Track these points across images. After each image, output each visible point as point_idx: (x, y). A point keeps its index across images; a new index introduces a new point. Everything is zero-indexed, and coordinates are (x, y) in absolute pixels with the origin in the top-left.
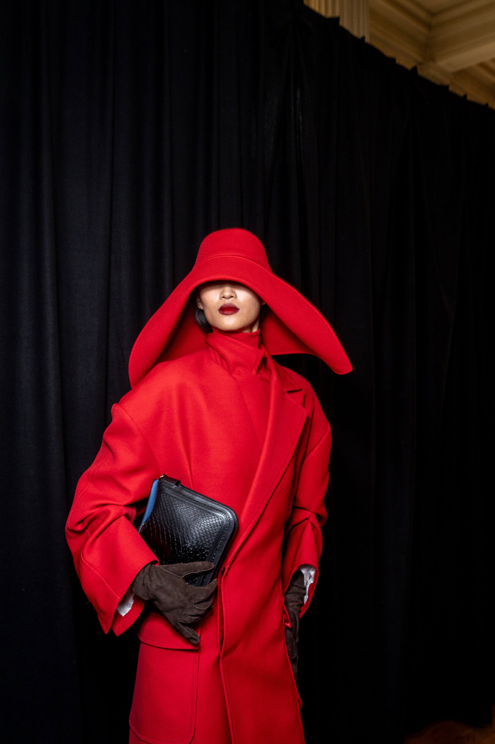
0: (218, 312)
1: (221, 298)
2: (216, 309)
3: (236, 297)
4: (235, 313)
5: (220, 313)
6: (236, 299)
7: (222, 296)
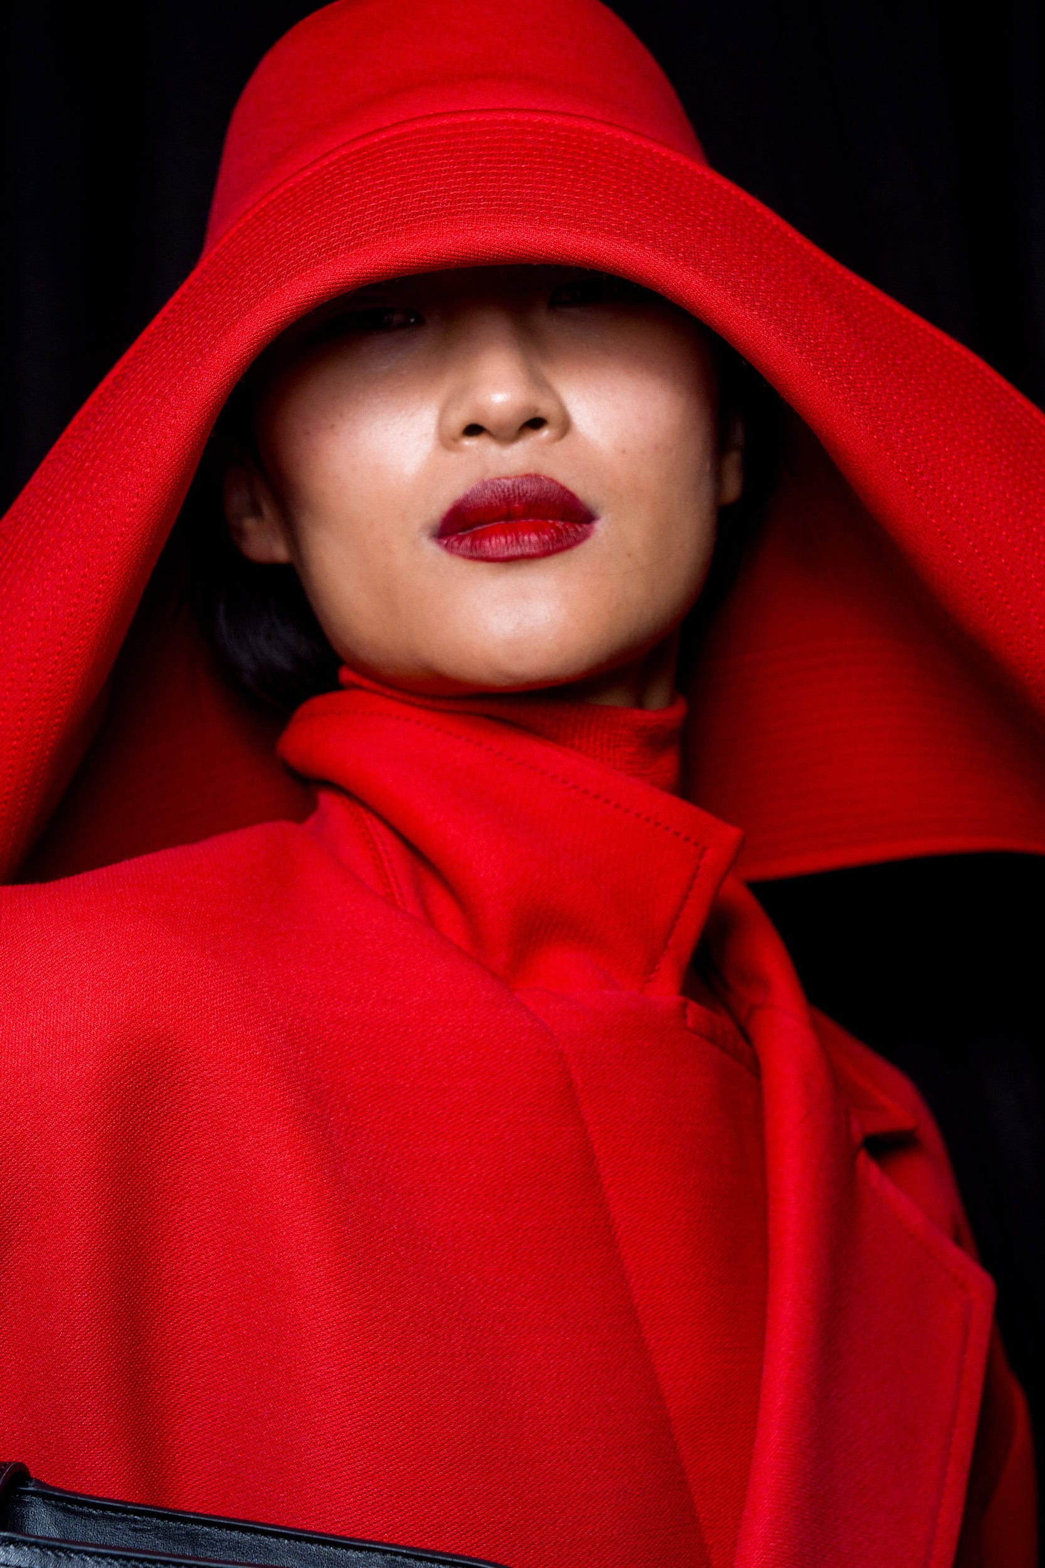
0: (432, 550)
1: (455, 440)
2: (416, 524)
3: (565, 426)
4: (569, 547)
5: (449, 548)
6: (564, 441)
7: (460, 417)
